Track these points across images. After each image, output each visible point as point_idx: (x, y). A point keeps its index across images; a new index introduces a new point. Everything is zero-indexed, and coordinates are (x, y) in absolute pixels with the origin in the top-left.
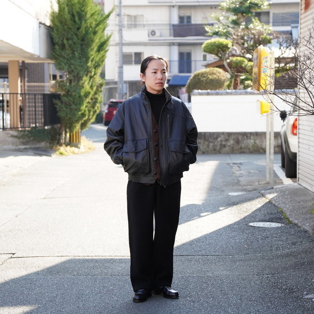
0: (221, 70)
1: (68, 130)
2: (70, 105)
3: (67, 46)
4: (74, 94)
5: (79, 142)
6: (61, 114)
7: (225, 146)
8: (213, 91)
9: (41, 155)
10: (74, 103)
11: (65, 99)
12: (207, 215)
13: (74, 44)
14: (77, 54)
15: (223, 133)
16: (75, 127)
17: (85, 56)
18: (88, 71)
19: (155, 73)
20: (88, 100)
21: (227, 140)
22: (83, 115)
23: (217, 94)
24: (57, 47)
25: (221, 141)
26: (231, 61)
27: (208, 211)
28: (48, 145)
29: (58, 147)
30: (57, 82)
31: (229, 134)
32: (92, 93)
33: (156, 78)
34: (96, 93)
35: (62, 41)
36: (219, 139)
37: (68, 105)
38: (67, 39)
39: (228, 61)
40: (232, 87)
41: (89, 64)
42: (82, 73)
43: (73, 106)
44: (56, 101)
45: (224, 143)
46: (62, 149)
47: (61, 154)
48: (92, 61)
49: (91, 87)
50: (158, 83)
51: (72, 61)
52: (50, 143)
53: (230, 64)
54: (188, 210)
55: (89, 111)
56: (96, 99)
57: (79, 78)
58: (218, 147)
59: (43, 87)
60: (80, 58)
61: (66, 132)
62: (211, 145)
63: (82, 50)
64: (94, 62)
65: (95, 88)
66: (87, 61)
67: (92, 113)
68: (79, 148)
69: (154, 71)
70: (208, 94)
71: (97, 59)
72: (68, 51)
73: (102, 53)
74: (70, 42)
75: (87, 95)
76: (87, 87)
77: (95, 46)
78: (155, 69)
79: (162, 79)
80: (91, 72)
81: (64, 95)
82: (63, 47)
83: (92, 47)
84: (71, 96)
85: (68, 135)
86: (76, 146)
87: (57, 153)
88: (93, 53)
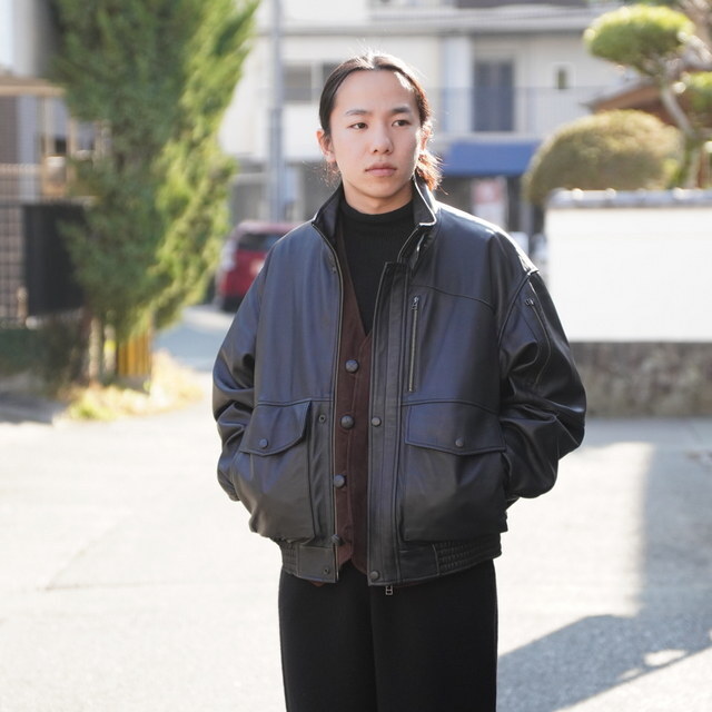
0: (650, 121)
1: (109, 331)
2: (119, 244)
3: (109, 36)
4: (131, 204)
5: (147, 372)
6: (88, 276)
7: (667, 390)
8: (626, 196)
9: (15, 419)
10: (131, 235)
11: (100, 222)
12: (676, 660)
13: (135, 26)
14: (143, 64)
15: (661, 346)
16: (136, 320)
17: (171, 72)
18: (180, 125)
19: (363, 126)
20: (181, 225)
21: (674, 369)
22: (165, 279)
23: (641, 205)
24: (73, 40)
25: (655, 371)
26: (690, 90)
27: (670, 646)
28: (40, 383)
29: (76, 391)
30: (70, 161)
31: (684, 349)
32: (196, 200)
33: (366, 149)
34: (206, 203)
35: (93, 16)
36: (648, 365)
37: (110, 243)
38: (112, 11)
39: (679, 87)
40: (692, 180)
41: (188, 99)
42: (160, 131)
43: (131, 249)
44: (68, 230)
45: (664, 378)
46: (90, 397)
47: (87, 415)
48: (197, 87)
49: (193, 180)
50: (375, 168)
51: (127, 90)
52: (48, 378)
53: (684, 101)
54: (593, 637)
55: (185, 264)
56: (208, 223)
57: (148, 148)
58: (644, 394)
59: (15, 179)
60: (154, 78)
61: (103, 339)
62: (619, 385)
63: (163, 49)
64: (202, 94)
65: (204, 185)
66: (178, 89)
67: (192, 272)
68: (147, 393)
69: (358, 119)
70: (608, 205)
71: (213, 81)
72: (113, 54)
73: (229, 59)
74: (121, 20)
75: (178, 207)
76: (177, 178)
77: (206, 36)
78: (362, 113)
79: (387, 152)
80: (191, 127)
81: (95, 210)
82: (94, 38)
83: (196, 38)
84: (122, 211)
85: (109, 348)
86: (138, 387)
87: (74, 411)
88: (199, 60)
